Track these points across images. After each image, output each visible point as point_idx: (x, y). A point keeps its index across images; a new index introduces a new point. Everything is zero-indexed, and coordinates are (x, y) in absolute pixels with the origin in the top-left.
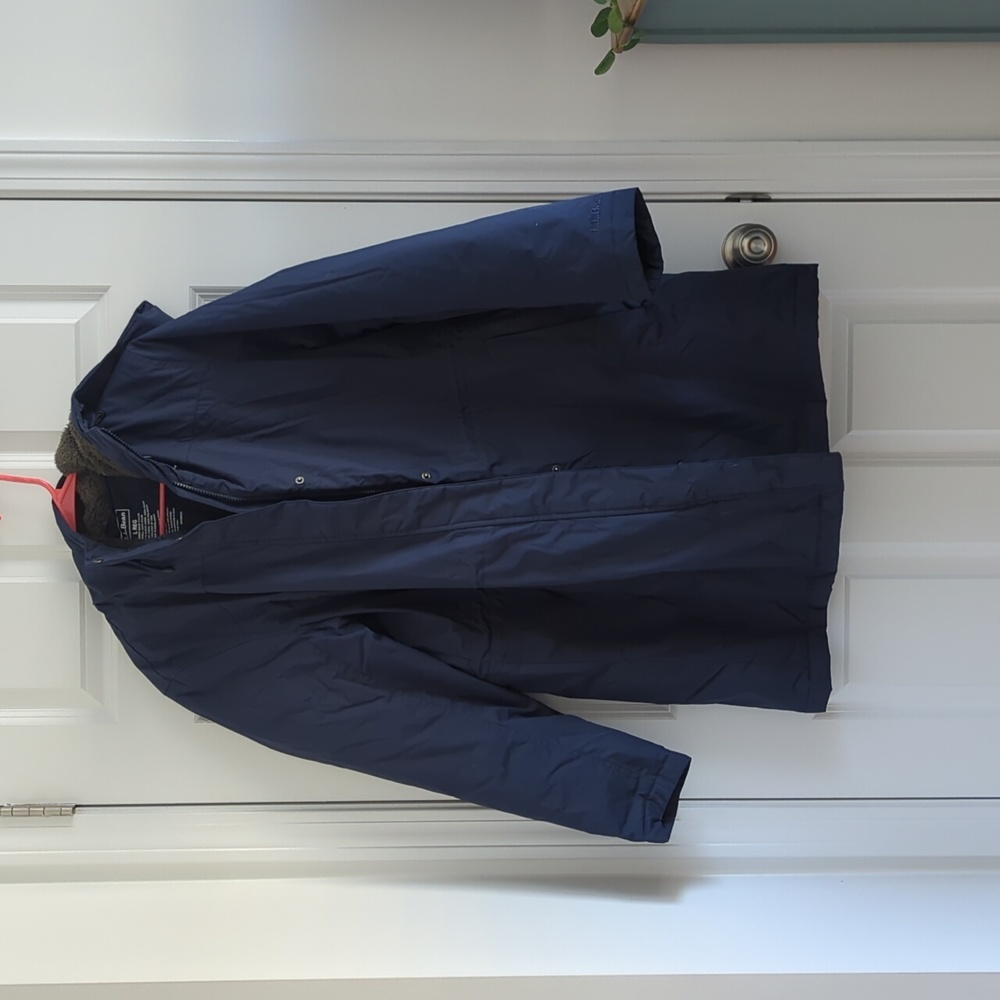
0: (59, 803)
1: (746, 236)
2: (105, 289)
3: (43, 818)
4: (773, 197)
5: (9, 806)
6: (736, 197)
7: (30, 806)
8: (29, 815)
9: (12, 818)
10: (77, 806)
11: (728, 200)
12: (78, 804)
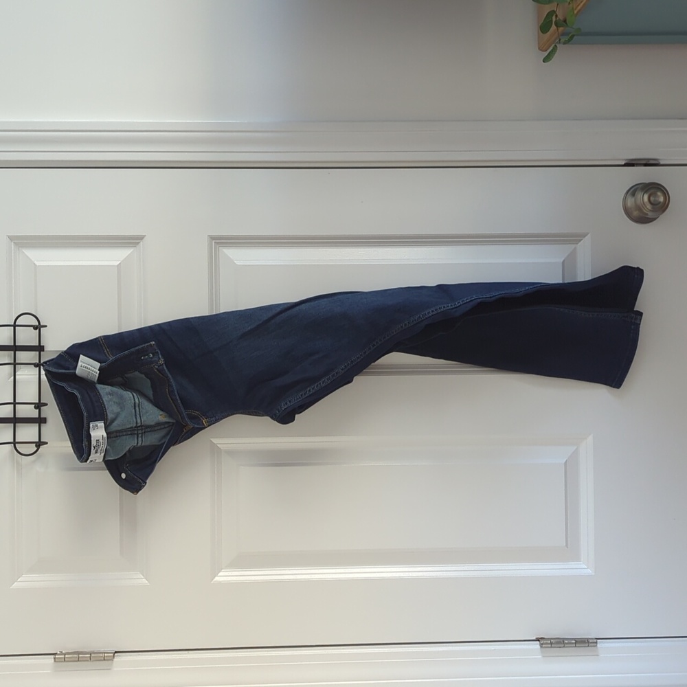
0: (102, 650)
1: (646, 192)
2: (141, 238)
3: (89, 663)
4: (662, 163)
5: (61, 653)
6: (633, 162)
7: (79, 653)
8: (78, 661)
9: (65, 663)
10: (116, 652)
11: (626, 165)
12: (117, 650)
